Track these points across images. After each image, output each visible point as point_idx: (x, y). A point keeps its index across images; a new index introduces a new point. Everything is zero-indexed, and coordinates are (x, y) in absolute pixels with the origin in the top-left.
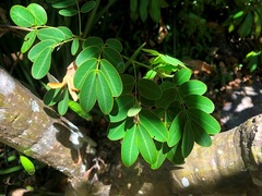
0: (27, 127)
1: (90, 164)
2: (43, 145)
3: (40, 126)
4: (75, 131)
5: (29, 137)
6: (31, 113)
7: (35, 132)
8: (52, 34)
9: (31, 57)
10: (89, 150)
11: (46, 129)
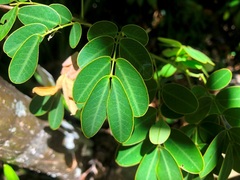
0: (9, 136)
1: (85, 167)
2: (31, 155)
3: (26, 134)
4: (70, 131)
5: (12, 148)
6: (14, 119)
7: (20, 142)
8: (42, 15)
9: (8, 50)
10: (86, 152)
11: (35, 136)
